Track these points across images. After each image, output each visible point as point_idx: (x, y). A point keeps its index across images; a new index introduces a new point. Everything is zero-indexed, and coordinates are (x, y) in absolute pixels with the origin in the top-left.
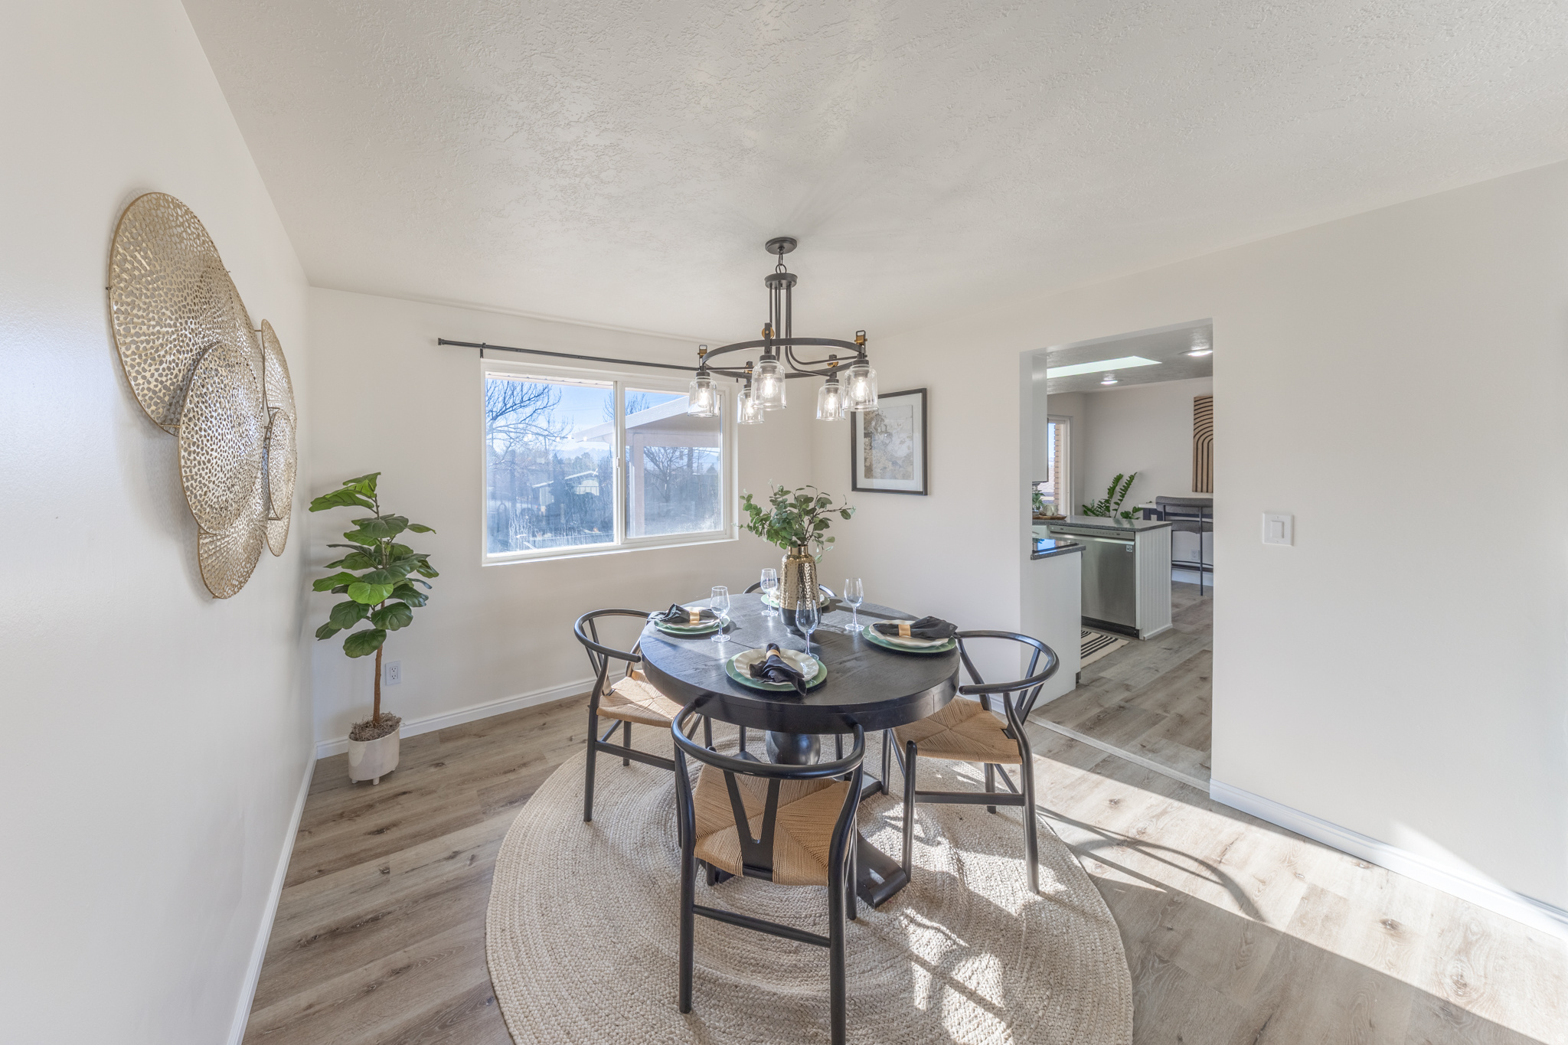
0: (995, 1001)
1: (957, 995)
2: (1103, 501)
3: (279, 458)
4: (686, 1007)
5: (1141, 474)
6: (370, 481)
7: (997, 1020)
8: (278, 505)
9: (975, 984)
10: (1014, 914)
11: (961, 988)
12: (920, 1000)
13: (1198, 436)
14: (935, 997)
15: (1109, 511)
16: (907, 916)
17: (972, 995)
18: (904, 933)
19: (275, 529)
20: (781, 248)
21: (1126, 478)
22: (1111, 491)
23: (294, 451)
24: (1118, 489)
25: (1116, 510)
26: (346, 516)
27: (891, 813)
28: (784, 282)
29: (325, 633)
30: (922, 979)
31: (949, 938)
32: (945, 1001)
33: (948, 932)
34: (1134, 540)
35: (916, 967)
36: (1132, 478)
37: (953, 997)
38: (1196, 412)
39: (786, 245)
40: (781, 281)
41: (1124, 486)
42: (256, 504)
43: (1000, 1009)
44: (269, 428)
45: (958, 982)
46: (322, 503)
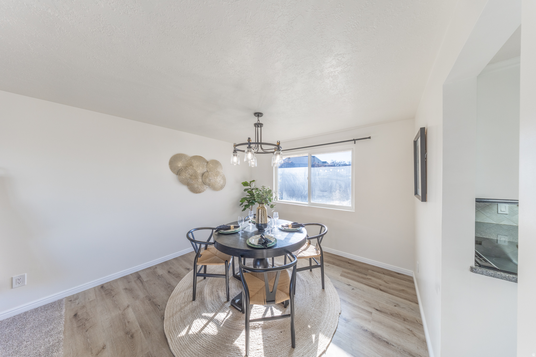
0: (203, 331)
1: (206, 322)
7: (198, 331)
9: (208, 327)
10: (234, 343)
11: (207, 324)
12: (204, 314)
14: (205, 317)
16: (229, 312)
17: (205, 326)
18: (224, 311)
20: (258, 115)
27: (274, 309)
28: (260, 126)
30: (211, 315)
31: (223, 322)
32: (204, 320)
33: (224, 321)
35: (213, 314)
37: (205, 321)
39: (259, 115)
40: (258, 125)
43: (200, 332)
45: (209, 323)
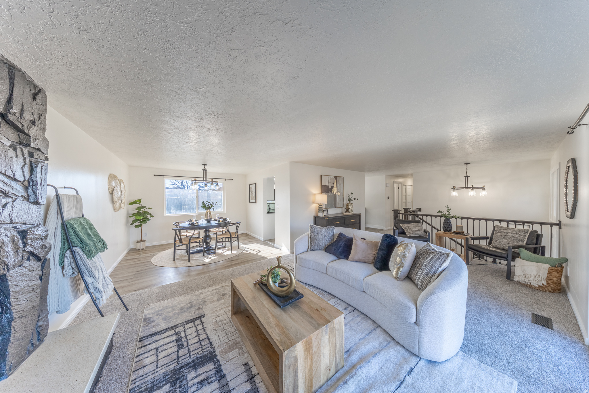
3: (123, 196)
4: (174, 260)
6: (140, 200)
8: (123, 202)
19: (122, 205)
23: (125, 196)
26: (136, 206)
29: (131, 224)
42: (120, 202)
44: (121, 193)
46: (131, 204)
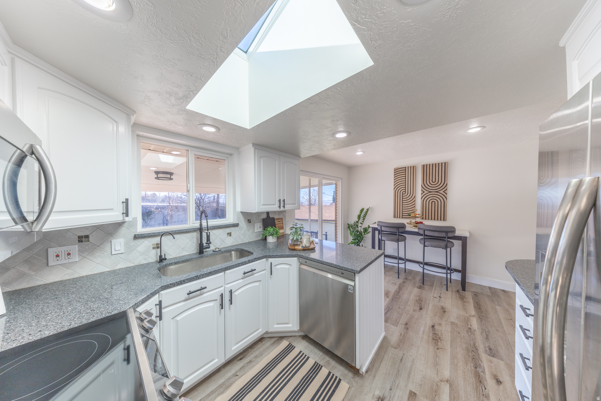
2: (356, 222)
5: (371, 208)
13: (396, 189)
15: (358, 227)
21: (365, 210)
22: (359, 217)
24: (362, 216)
25: (361, 227)
34: (354, 281)
36: (368, 210)
38: (395, 176)
41: (364, 214)
